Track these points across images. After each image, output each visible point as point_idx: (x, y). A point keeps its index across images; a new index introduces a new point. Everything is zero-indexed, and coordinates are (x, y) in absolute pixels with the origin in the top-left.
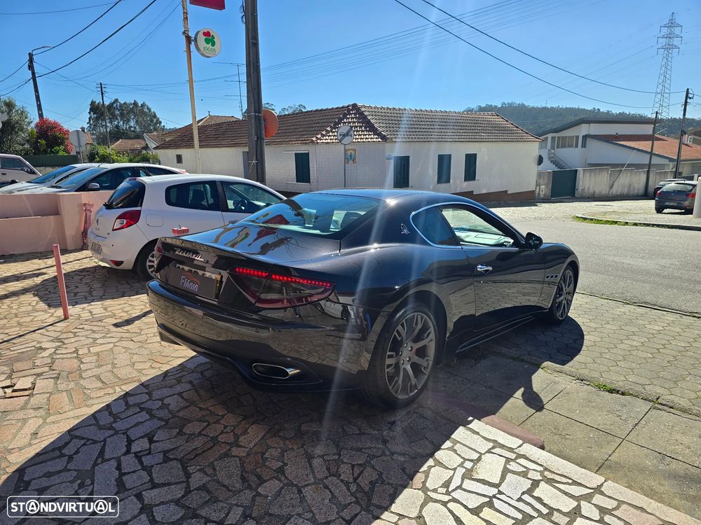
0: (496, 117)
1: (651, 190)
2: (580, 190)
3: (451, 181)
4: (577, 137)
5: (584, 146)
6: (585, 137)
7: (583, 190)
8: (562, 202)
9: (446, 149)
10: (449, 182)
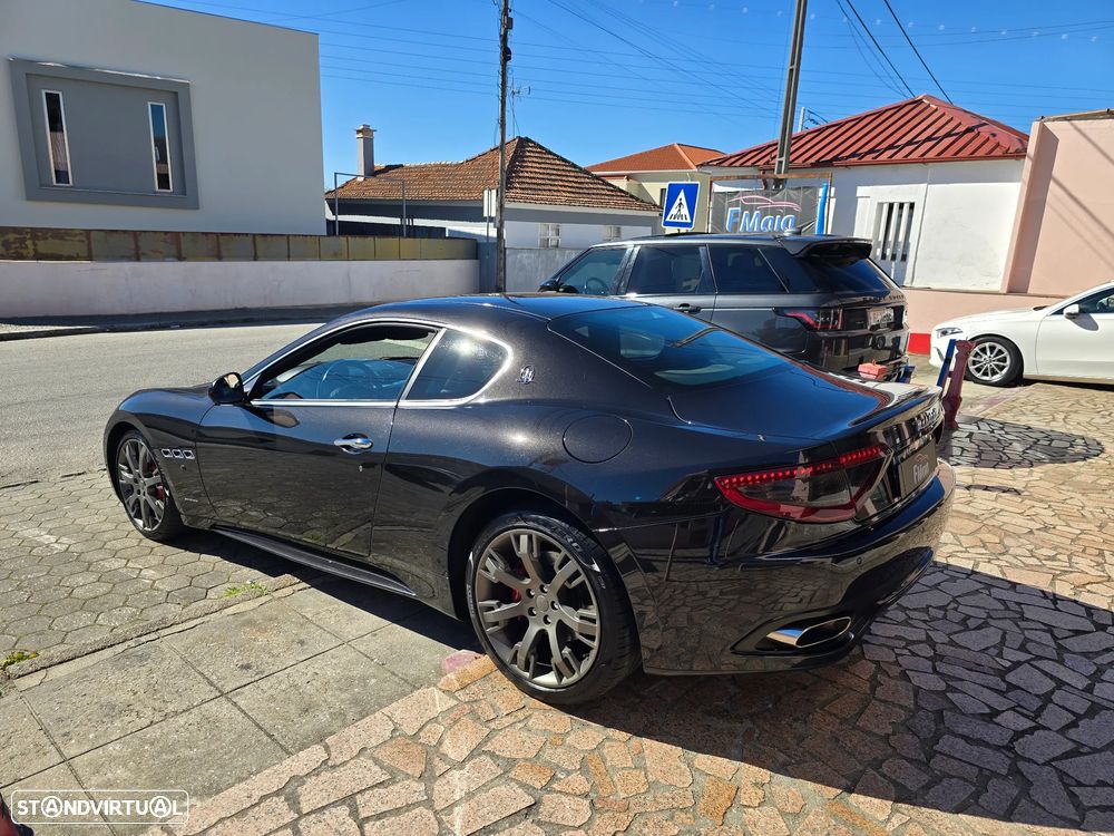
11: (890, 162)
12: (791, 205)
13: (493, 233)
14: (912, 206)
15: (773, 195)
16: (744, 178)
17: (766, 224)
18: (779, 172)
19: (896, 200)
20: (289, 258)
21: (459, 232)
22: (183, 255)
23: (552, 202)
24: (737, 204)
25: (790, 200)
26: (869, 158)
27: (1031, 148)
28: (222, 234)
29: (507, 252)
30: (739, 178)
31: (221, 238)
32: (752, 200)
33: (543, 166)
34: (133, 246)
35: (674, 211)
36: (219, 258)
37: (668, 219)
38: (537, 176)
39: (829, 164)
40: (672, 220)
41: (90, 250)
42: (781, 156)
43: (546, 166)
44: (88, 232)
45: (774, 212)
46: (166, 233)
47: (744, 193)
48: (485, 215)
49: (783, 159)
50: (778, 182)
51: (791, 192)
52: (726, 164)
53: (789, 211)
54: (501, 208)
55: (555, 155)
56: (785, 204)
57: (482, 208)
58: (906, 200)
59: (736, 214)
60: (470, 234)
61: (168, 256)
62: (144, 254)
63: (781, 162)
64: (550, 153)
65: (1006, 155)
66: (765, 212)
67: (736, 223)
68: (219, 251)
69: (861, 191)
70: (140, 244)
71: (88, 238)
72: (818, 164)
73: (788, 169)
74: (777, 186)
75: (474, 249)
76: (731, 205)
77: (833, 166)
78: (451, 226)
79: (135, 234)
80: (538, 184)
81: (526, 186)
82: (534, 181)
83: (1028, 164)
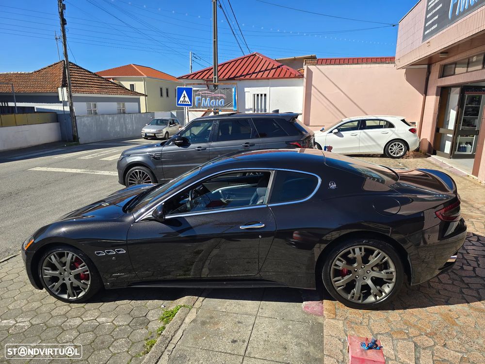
11: (256, 79)
12: (222, 95)
13: (67, 109)
14: (265, 95)
15: (214, 91)
16: (201, 84)
17: (213, 103)
18: (215, 82)
19: (260, 93)
21: (44, 109)
23: (91, 92)
24: (199, 95)
25: (221, 93)
26: (248, 77)
27: (305, 75)
29: (77, 118)
30: (198, 84)
32: (205, 93)
33: (80, 75)
35: (182, 99)
37: (179, 103)
38: (79, 80)
39: (233, 79)
40: (181, 103)
42: (215, 75)
43: (82, 75)
45: (215, 98)
47: (201, 91)
48: (61, 99)
49: (216, 77)
50: (215, 86)
51: (221, 90)
52: (190, 78)
53: (222, 98)
54: (70, 96)
55: (85, 70)
56: (219, 95)
57: (58, 97)
58: (263, 93)
59: (199, 99)
60: (51, 110)
63: (215, 78)
64: (82, 68)
65: (295, 77)
66: (211, 98)
67: (200, 103)
69: (246, 89)
72: (229, 79)
73: (218, 80)
74: (215, 88)
75: (56, 117)
76: (196, 95)
77: (235, 80)
78: (37, 106)
80: (81, 84)
81: (75, 85)
82: (78, 82)
83: (305, 80)
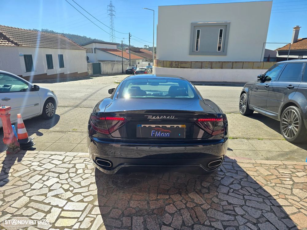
0: (63, 37)
1: (124, 71)
2: (103, 71)
3: (54, 68)
4: (92, 49)
5: (95, 53)
6: (95, 49)
7: (104, 71)
8: (98, 76)
9: (50, 51)
10: (53, 68)
20: (242, 68)
22: (212, 67)
28: (224, 62)
31: (223, 63)
34: (201, 65)
36: (222, 68)
41: (191, 66)
44: (191, 62)
46: (209, 62)
61: (209, 68)
62: (203, 67)
68: (222, 67)
70: (202, 65)
71: (191, 63)
79: (202, 62)
